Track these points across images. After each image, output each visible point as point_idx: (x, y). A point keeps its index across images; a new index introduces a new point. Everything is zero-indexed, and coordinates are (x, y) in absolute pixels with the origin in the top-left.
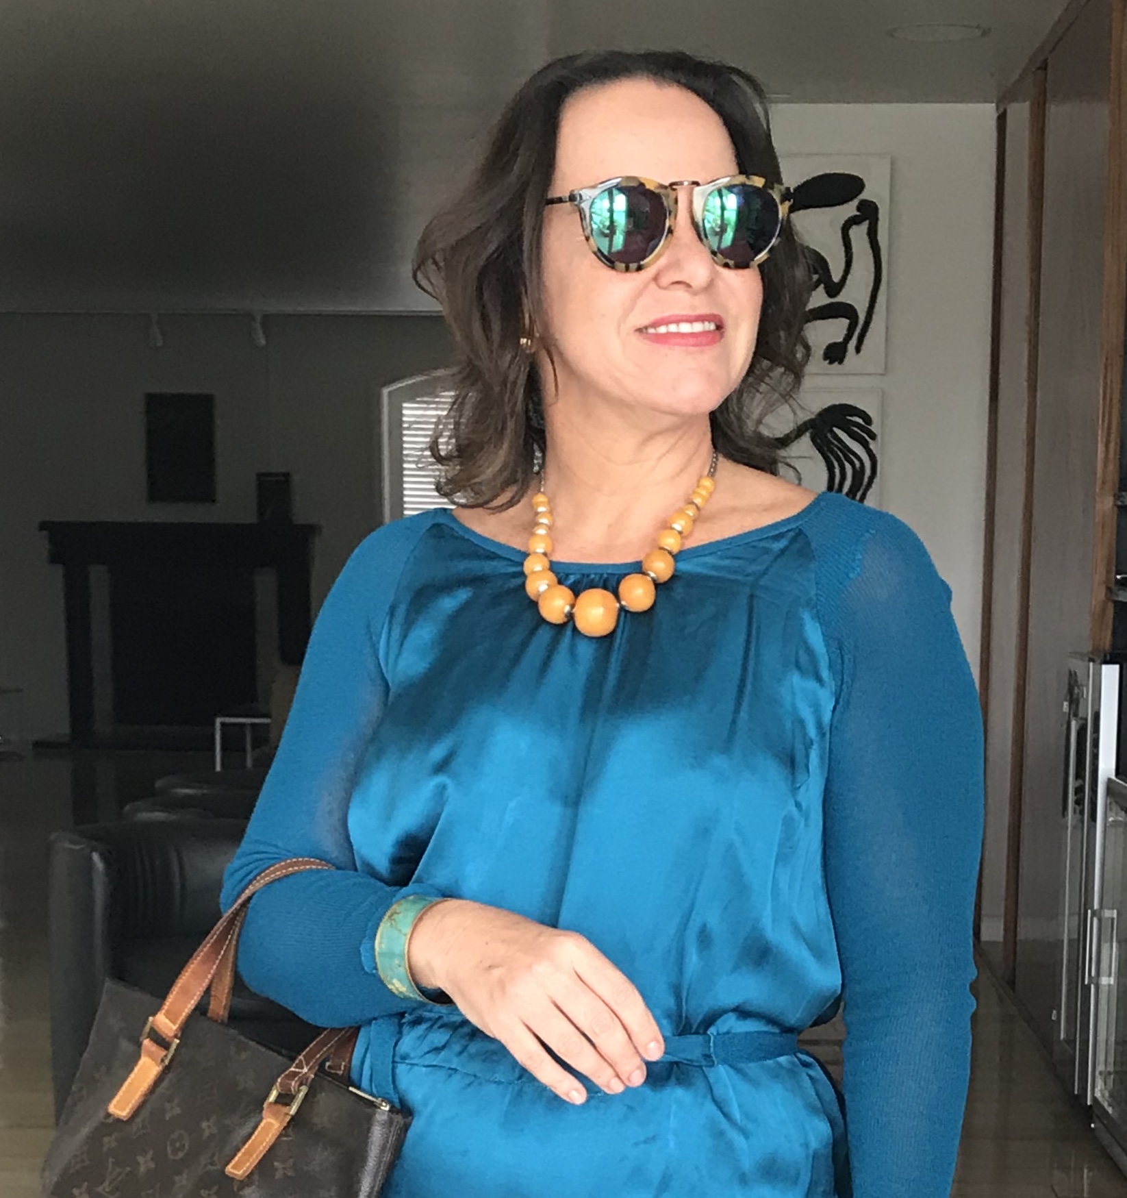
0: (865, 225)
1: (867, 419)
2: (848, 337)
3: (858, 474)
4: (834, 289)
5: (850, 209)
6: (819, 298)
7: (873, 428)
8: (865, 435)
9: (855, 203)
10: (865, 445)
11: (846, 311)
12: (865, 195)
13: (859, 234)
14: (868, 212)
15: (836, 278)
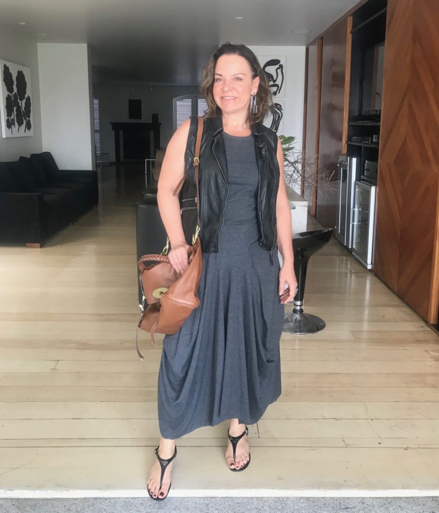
0: (280, 69)
1: (281, 106)
2: (277, 91)
3: (279, 117)
4: (274, 81)
5: (278, 66)
6: (271, 83)
7: (282, 108)
8: (280, 109)
9: (278, 65)
10: (280, 111)
11: (277, 85)
12: (281, 63)
13: (279, 71)
14: (281, 67)
15: (275, 79)
